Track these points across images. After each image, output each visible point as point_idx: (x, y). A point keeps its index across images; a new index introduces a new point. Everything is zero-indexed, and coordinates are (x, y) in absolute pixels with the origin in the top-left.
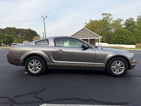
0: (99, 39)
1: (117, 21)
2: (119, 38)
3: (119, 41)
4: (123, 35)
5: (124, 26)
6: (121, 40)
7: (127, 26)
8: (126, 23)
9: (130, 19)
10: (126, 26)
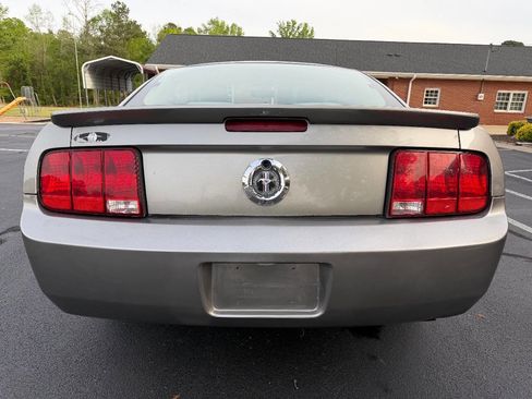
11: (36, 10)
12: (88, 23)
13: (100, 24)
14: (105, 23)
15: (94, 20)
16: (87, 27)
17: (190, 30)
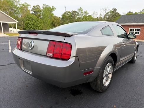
0: (15, 24)
1: (23, 5)
2: (30, 24)
3: (30, 28)
4: (34, 21)
5: (31, 12)
6: (32, 26)
7: (35, 12)
8: (33, 9)
9: (37, 6)
10: (33, 13)
11: (94, 13)
12: (105, 14)
13: (108, 14)
14: (110, 14)
15: (107, 13)
16: (105, 15)
17: (136, 13)
